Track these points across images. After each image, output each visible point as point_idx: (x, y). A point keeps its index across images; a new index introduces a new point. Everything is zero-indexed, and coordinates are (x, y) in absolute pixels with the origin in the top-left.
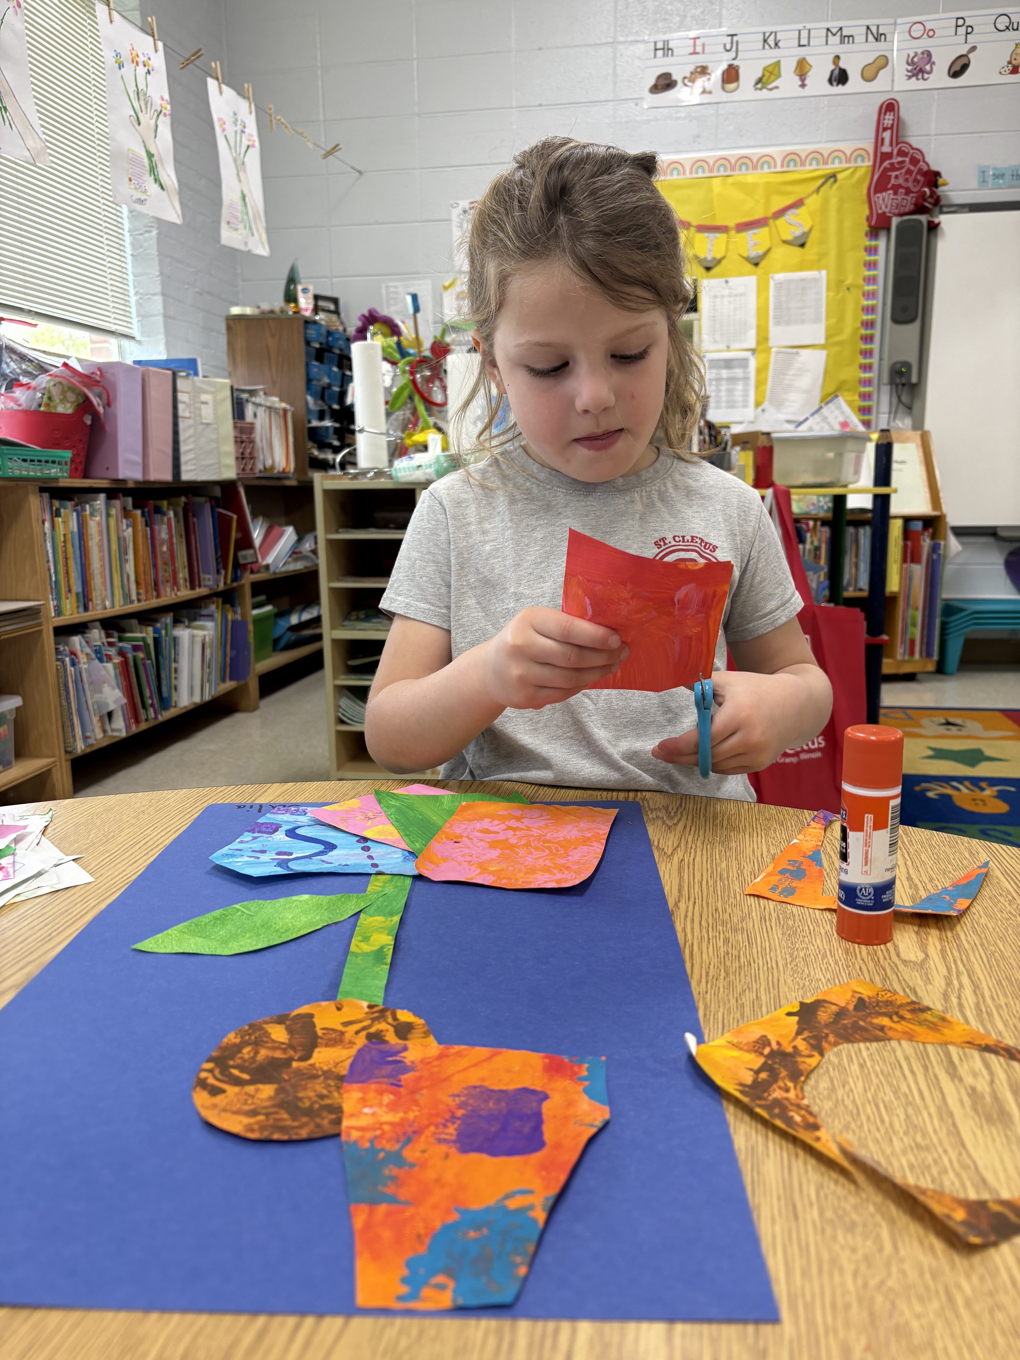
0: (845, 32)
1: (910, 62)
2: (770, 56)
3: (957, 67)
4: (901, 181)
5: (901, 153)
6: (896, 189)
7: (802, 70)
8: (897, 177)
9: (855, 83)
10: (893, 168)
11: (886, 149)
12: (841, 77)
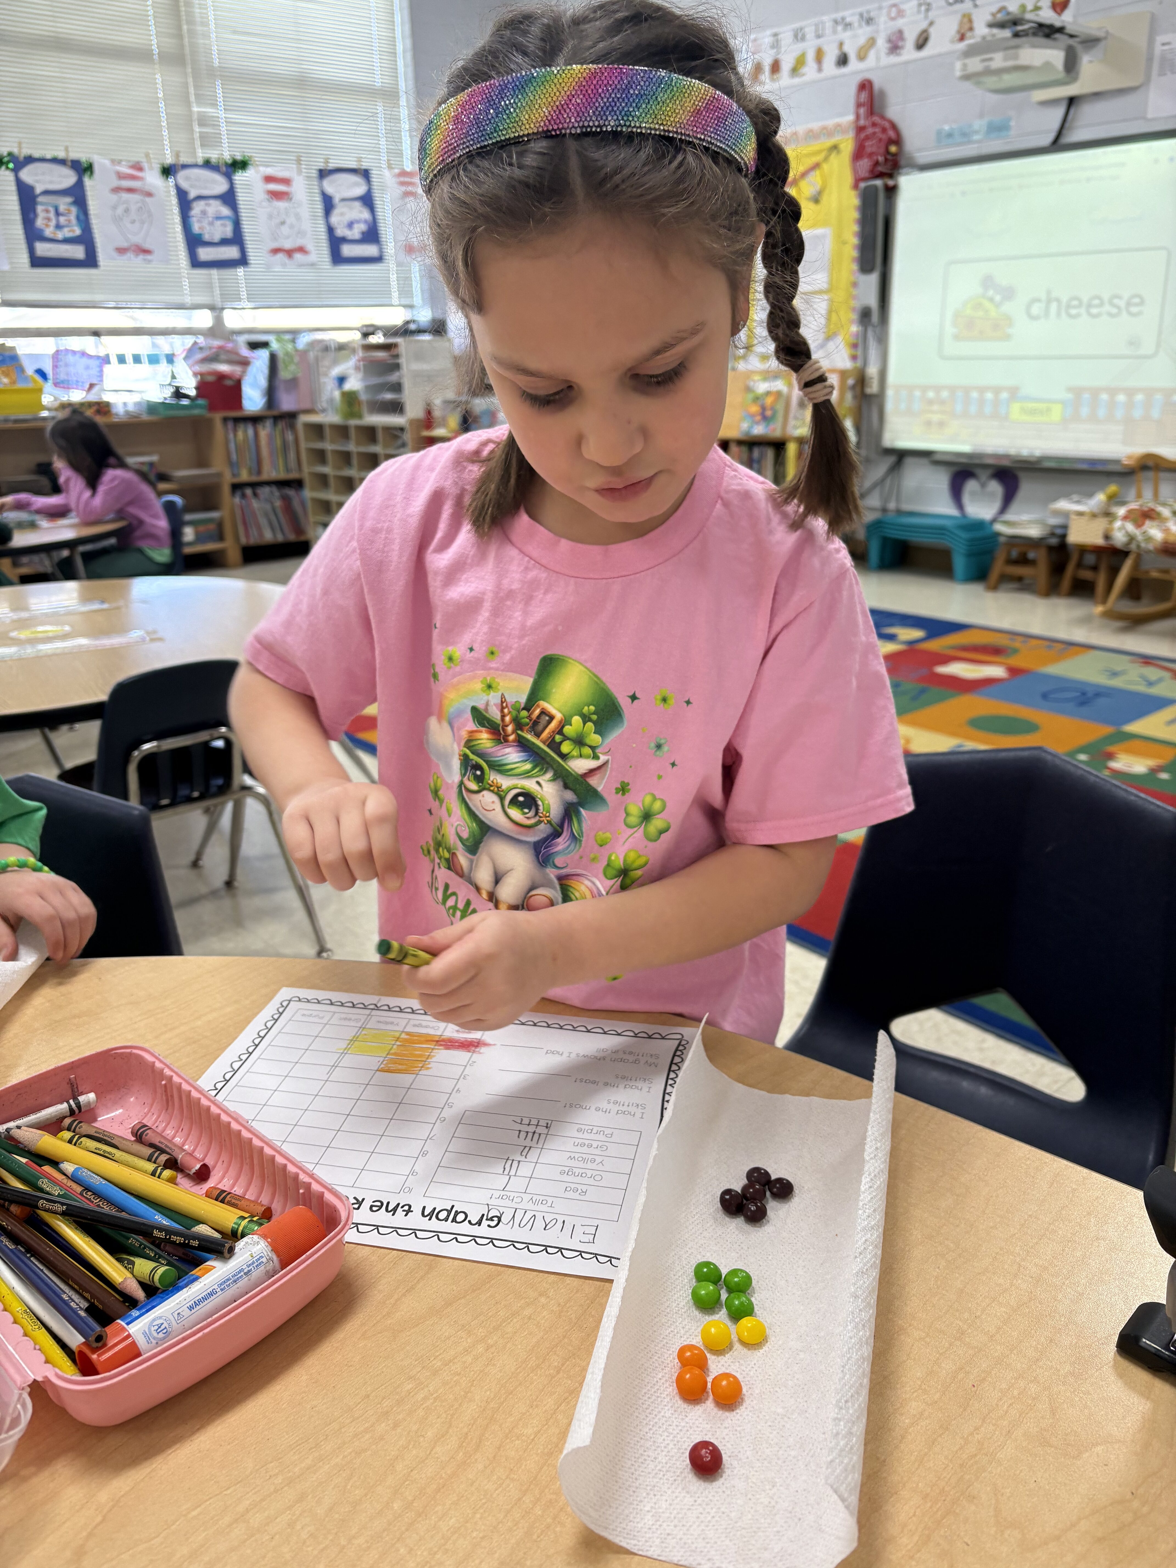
0: (848, 20)
1: (889, 41)
2: (799, 47)
3: (921, 41)
4: (874, 149)
5: (874, 125)
6: (870, 155)
7: (819, 56)
8: (872, 146)
9: (854, 64)
10: (867, 138)
11: (862, 122)
12: (843, 60)
